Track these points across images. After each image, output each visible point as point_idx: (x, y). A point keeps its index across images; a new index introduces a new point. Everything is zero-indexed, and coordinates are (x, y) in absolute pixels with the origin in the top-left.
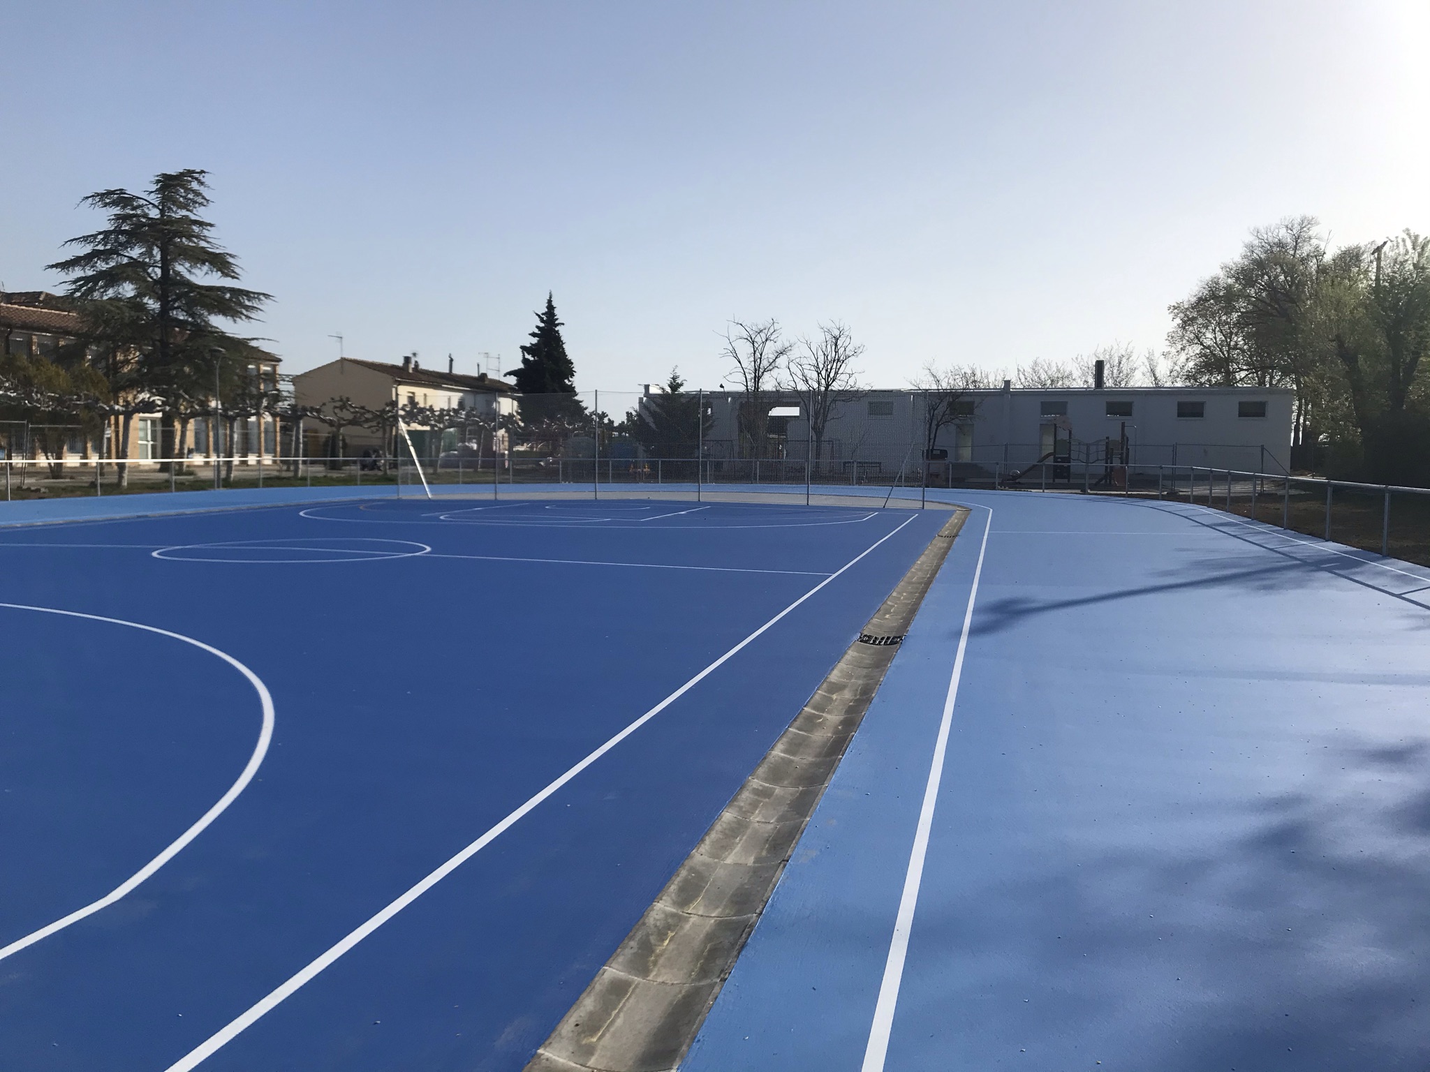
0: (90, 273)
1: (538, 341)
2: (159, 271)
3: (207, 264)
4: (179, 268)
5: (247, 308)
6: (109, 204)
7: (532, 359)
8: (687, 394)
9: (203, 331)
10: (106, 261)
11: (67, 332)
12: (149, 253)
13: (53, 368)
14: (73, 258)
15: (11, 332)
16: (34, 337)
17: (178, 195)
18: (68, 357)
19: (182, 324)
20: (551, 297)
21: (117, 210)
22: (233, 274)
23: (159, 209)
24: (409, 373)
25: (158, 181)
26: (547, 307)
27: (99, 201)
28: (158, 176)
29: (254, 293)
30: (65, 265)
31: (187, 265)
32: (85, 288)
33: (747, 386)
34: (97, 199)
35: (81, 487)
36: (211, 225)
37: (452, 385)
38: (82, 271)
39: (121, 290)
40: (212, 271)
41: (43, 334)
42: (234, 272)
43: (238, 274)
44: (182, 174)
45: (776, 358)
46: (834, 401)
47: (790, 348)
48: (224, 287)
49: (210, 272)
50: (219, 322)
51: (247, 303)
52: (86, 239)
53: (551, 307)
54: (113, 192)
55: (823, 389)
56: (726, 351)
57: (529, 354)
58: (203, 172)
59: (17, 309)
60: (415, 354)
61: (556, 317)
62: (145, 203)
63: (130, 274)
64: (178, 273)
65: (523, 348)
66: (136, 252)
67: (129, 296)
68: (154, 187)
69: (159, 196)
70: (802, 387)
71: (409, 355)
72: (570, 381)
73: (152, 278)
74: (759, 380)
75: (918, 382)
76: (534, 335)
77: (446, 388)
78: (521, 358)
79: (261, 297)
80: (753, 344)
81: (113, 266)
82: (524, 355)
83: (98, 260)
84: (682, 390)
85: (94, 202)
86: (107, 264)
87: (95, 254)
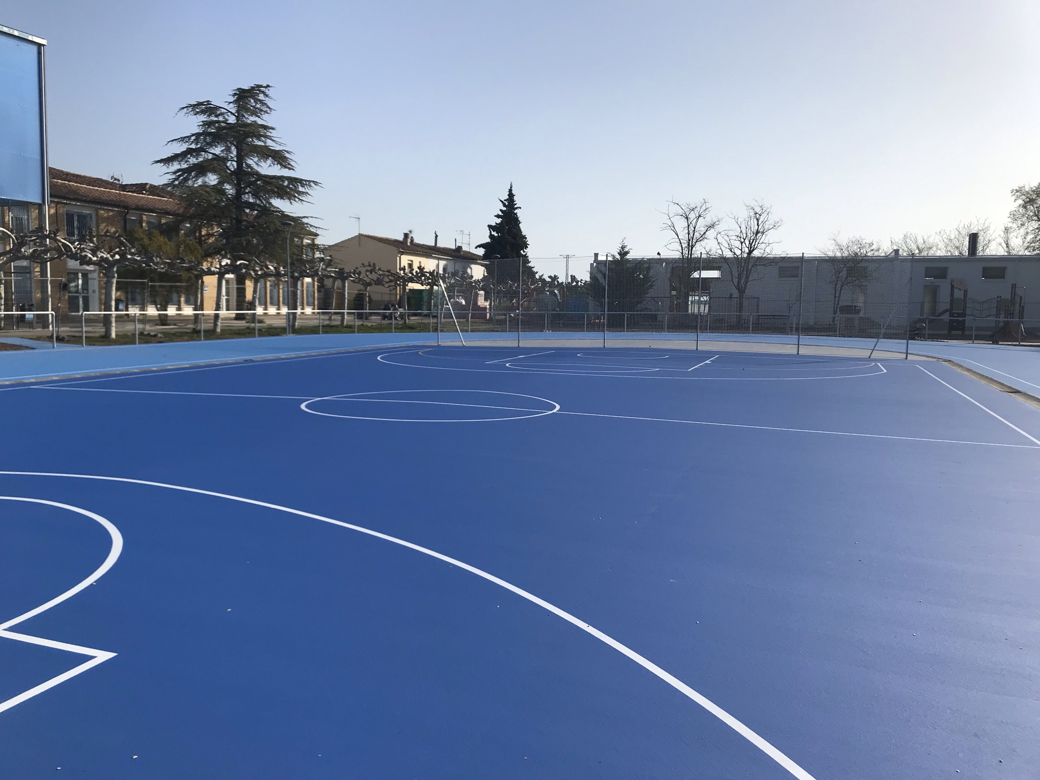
0: (185, 166)
1: (502, 221)
2: (235, 164)
3: (270, 158)
4: (250, 162)
5: (300, 193)
6: (198, 113)
7: (496, 235)
8: (635, 260)
9: (267, 211)
10: (197, 157)
11: (168, 213)
12: (228, 150)
13: (161, 239)
14: (173, 155)
15: (127, 213)
16: (144, 216)
17: (249, 105)
18: (170, 231)
19: (252, 206)
20: (511, 187)
21: (203, 118)
22: (290, 166)
23: (235, 116)
24: (407, 245)
25: (235, 94)
26: (508, 195)
27: (191, 111)
28: (234, 90)
29: (306, 181)
30: (167, 161)
31: (256, 159)
32: (182, 178)
33: (682, 253)
34: (190, 109)
35: (186, 333)
36: (273, 129)
37: (439, 255)
38: (179, 165)
39: (207, 179)
40: (274, 164)
41: (151, 214)
42: (289, 164)
43: (293, 166)
44: (253, 88)
45: (707, 231)
46: (755, 265)
47: (718, 223)
48: (283, 176)
49: (272, 165)
50: (279, 204)
51: (301, 189)
52: (182, 139)
53: (511, 195)
54: (201, 104)
55: (745, 255)
56: (666, 225)
57: (494, 231)
58: (268, 86)
59: (131, 195)
60: (410, 232)
61: (515, 203)
62: (225, 111)
63: (216, 165)
64: (249, 166)
65: (490, 226)
66: (218, 150)
67: (213, 184)
68: (232, 99)
69: (235, 105)
70: (728, 254)
71: (407, 232)
72: (524, 252)
73: (230, 170)
74: (692, 248)
75: (826, 250)
76: (498, 216)
77: (435, 257)
78: (489, 234)
79: (312, 184)
80: (688, 220)
81: (201, 161)
82: (491, 232)
83: (191, 156)
84: (628, 257)
85: (188, 111)
86: (197, 159)
87: (189, 152)
